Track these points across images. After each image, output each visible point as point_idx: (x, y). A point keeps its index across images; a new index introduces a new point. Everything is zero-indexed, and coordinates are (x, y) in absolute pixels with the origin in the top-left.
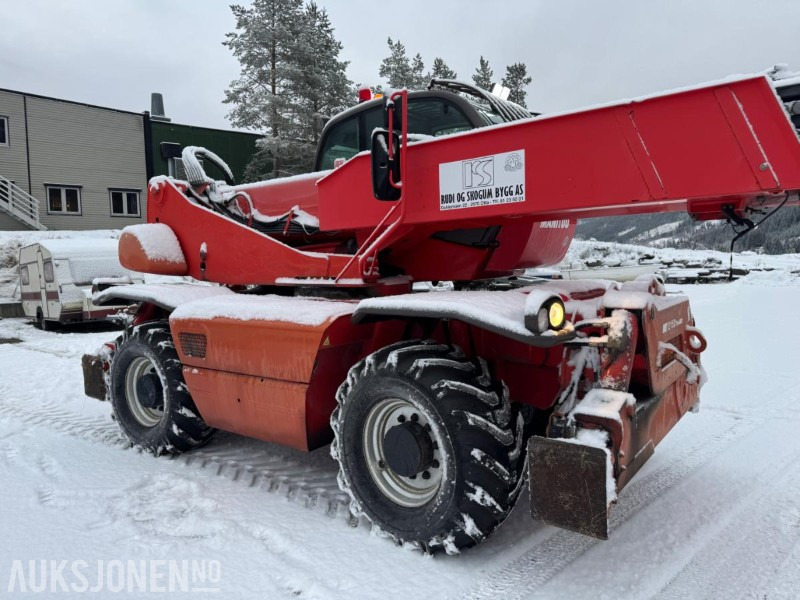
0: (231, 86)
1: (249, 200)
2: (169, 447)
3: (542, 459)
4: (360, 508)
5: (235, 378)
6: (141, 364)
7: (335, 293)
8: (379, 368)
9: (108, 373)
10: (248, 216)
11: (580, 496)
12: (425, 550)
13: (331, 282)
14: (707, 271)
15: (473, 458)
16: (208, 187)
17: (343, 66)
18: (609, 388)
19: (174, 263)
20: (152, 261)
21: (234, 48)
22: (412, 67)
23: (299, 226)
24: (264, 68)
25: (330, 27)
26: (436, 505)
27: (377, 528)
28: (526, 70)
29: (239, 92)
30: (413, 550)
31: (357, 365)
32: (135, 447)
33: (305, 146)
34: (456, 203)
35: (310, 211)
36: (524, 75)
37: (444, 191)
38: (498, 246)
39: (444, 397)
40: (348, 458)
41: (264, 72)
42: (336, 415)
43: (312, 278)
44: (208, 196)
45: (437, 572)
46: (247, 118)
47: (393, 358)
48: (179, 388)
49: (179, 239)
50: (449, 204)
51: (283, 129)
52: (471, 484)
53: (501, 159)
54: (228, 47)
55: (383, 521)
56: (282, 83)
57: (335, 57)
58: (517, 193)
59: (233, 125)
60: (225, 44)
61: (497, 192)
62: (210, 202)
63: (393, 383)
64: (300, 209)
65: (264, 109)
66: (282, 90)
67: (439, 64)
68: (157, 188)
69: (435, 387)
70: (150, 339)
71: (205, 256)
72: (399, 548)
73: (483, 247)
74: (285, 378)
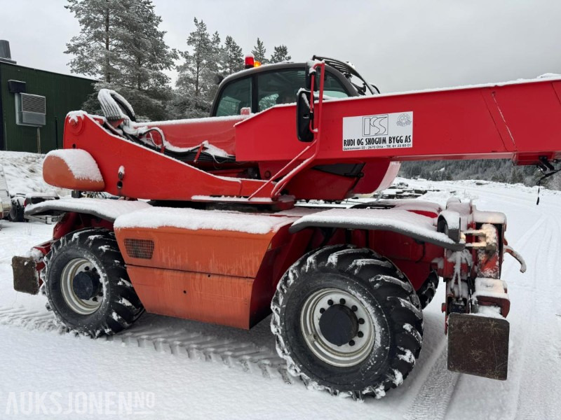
0: (73, 40)
1: (162, 134)
2: (107, 331)
3: (460, 328)
4: (298, 370)
5: (181, 275)
6: (76, 264)
7: (247, 208)
8: (319, 266)
9: (44, 272)
10: (160, 146)
11: (487, 352)
12: (358, 397)
13: (243, 200)
14: (401, 191)
15: (405, 330)
16: (122, 123)
17: (161, 35)
18: (490, 277)
19: (95, 181)
20: (78, 179)
21: (74, 12)
22: (212, 40)
23: (209, 156)
24: (99, 29)
25: (152, 4)
26: (370, 365)
27: (315, 384)
28: (287, 51)
29: (78, 46)
30: (346, 398)
31: (297, 264)
32: (71, 332)
33: (133, 91)
34: (356, 146)
35: (218, 145)
36: (286, 54)
37: (346, 137)
38: (363, 176)
39: (380, 287)
40: (288, 333)
41: (100, 33)
42: (277, 301)
43: (226, 196)
44: (122, 129)
45: (373, 412)
46: (86, 67)
47: (333, 259)
48: (120, 283)
49: (97, 162)
50: (350, 147)
51: (115, 77)
52: (402, 349)
53: (394, 117)
54: (69, 10)
55: (321, 379)
56: (114, 42)
57: (155, 27)
58: (406, 141)
59: (72, 71)
60: (67, 7)
61: (390, 140)
62: (125, 134)
63: (333, 277)
64: (209, 143)
65: (100, 61)
66: (114, 47)
67: (229, 40)
68: (76, 120)
69: (372, 280)
70: (91, 244)
71: (122, 177)
72: (334, 397)
73: (354, 177)
74: (232, 274)
